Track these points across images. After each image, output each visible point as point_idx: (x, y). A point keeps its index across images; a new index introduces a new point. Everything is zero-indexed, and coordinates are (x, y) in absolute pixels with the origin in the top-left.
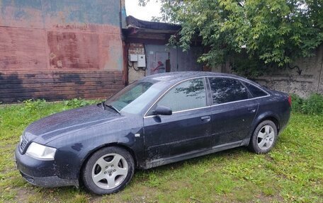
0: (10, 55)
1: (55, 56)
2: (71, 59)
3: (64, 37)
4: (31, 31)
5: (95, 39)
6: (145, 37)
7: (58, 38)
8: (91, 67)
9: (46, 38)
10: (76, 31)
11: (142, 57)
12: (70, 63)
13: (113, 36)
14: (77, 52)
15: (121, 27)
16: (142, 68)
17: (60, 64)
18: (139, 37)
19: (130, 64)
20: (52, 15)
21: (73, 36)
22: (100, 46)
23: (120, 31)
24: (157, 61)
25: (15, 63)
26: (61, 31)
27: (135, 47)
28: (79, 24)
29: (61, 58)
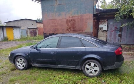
0: (56, 27)
1: (68, 27)
2: (73, 28)
3: (72, 20)
4: (62, 20)
5: (82, 20)
6: (108, 16)
7: (70, 21)
8: (80, 31)
9: (66, 21)
10: (76, 18)
11: (105, 26)
12: (72, 29)
13: (89, 18)
14: (76, 26)
15: (93, 14)
16: (105, 30)
17: (69, 30)
18: (105, 16)
19: (99, 29)
20: (68, 13)
21: (74, 20)
22: (84, 23)
23: (93, 15)
24: (114, 27)
25: (57, 30)
26: (71, 19)
27: (103, 21)
28: (77, 15)
29: (70, 28)
